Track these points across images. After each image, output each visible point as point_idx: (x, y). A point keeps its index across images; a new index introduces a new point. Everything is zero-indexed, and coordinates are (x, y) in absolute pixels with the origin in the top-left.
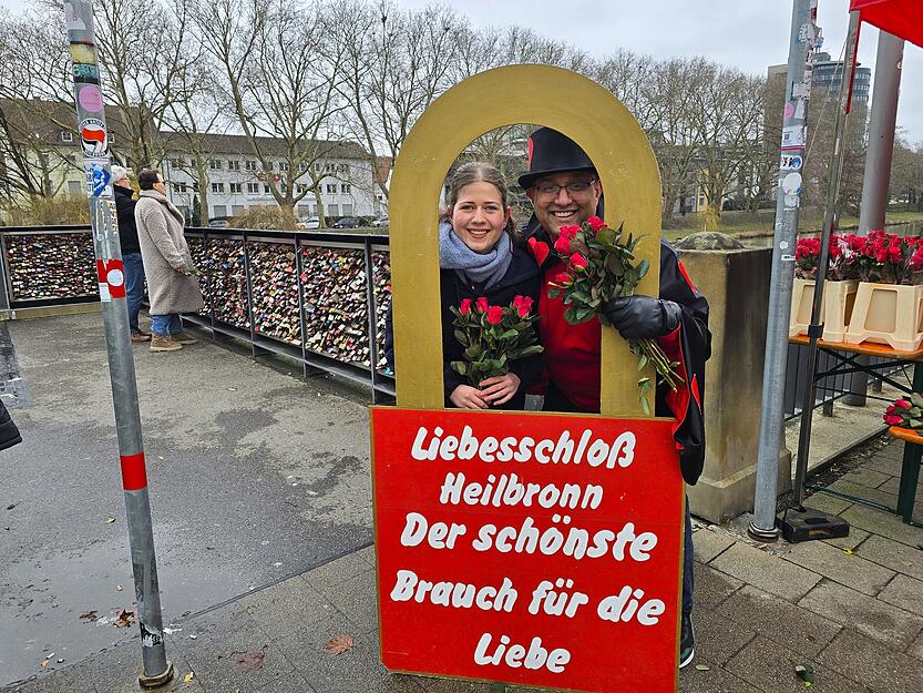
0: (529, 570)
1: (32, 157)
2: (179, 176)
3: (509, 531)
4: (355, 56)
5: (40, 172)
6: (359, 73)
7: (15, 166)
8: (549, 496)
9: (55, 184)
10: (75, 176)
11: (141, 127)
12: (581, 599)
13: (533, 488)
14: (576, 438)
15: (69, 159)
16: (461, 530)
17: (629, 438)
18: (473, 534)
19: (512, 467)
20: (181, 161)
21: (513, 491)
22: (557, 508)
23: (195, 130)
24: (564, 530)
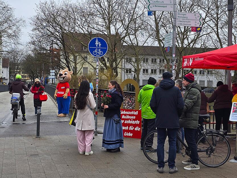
0: (129, 125)
1: (72, 58)
2: (128, 66)
3: (128, 121)
4: (217, 7)
5: (74, 64)
6: (219, 16)
7: (65, 62)
8: (131, 117)
9: (78, 69)
10: (87, 65)
11: (115, 46)
12: (133, 128)
13: (130, 117)
14: (133, 112)
15: (85, 58)
16: (124, 121)
17: (137, 112)
18: (125, 121)
19: (128, 115)
20: (130, 60)
21: (128, 117)
22: (132, 119)
23: (137, 45)
24: (132, 121)
